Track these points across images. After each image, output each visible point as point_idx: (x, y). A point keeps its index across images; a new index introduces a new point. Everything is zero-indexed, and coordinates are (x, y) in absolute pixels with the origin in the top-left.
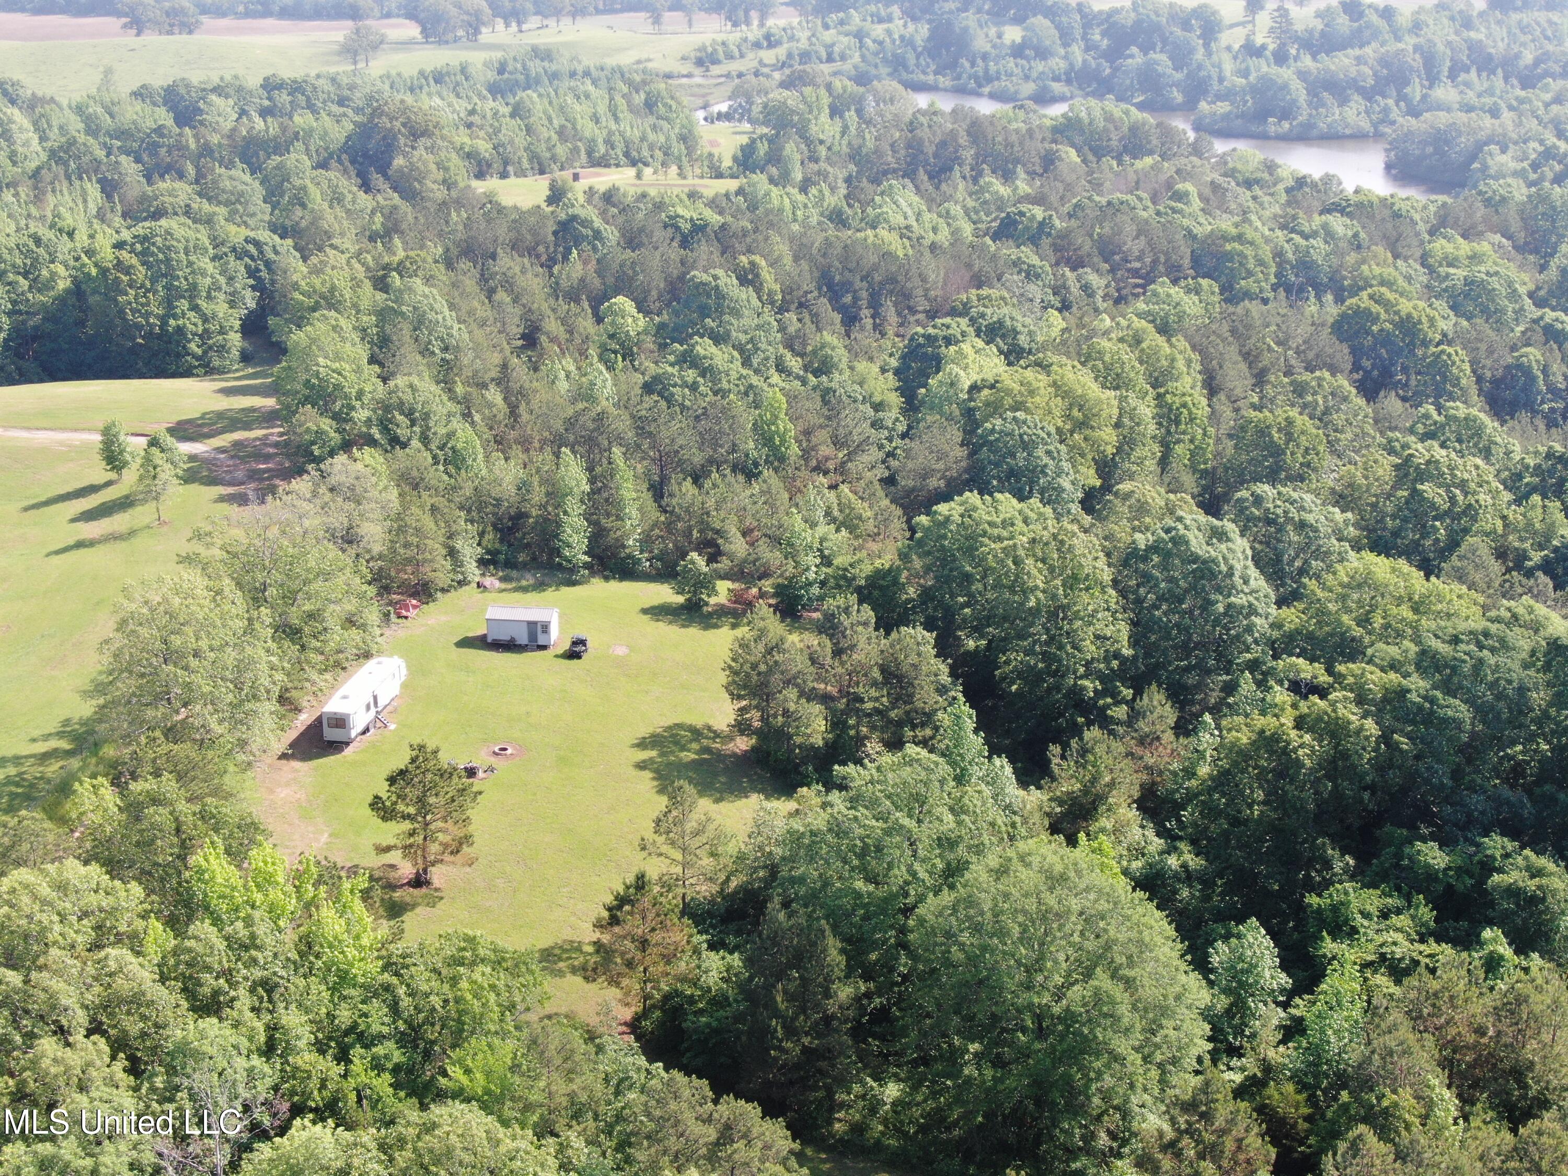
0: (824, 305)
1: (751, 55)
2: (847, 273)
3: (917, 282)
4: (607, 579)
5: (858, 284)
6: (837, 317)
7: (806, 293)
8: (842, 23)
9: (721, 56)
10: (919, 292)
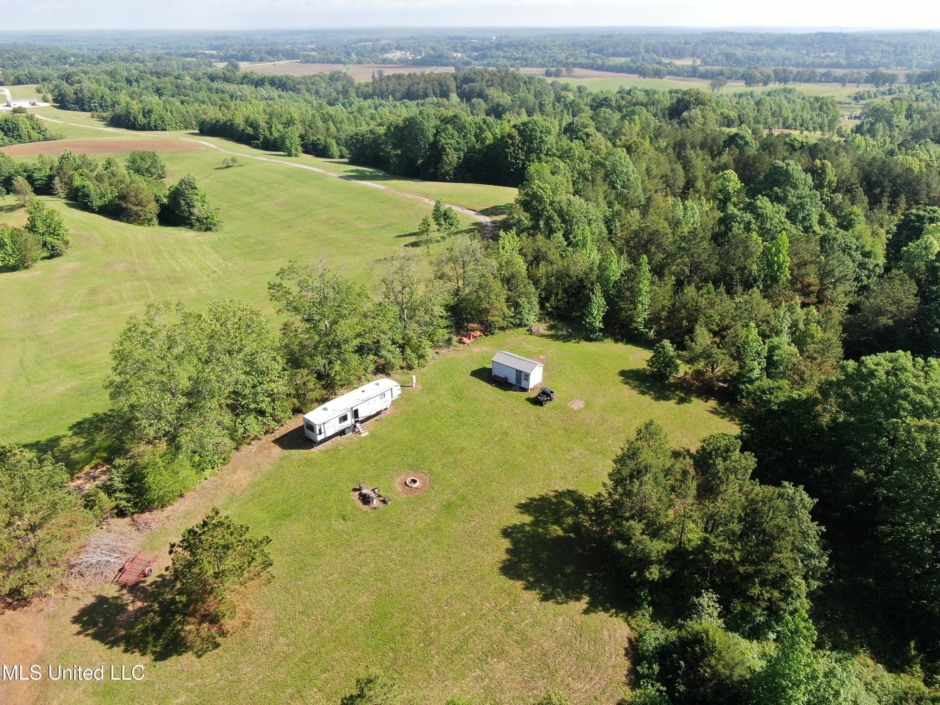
0: (860, 191)
1: (880, 97)
2: (881, 176)
3: (924, 186)
4: (616, 341)
5: (886, 183)
6: (866, 199)
7: (853, 184)
8: (927, 86)
9: (866, 96)
10: (924, 192)
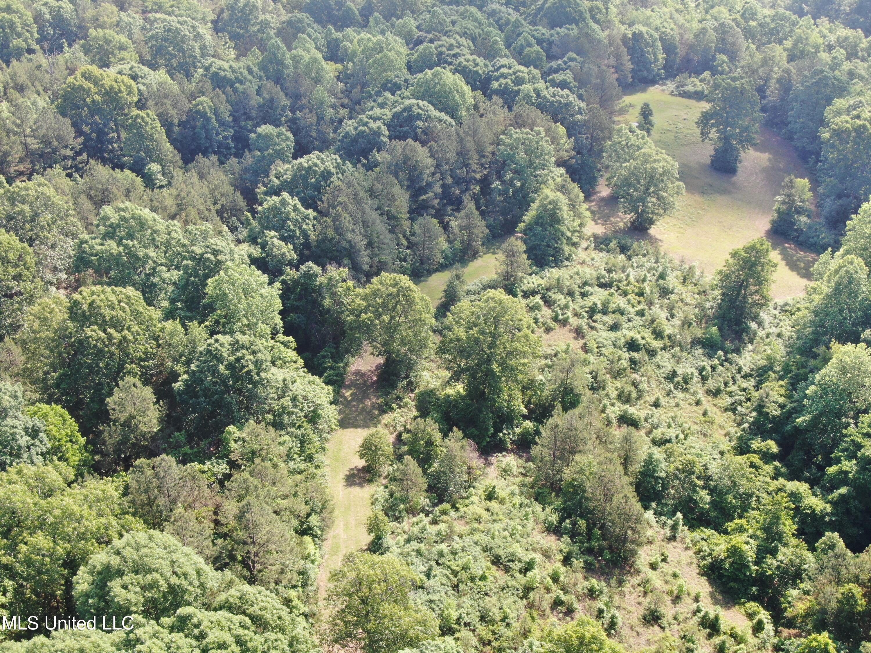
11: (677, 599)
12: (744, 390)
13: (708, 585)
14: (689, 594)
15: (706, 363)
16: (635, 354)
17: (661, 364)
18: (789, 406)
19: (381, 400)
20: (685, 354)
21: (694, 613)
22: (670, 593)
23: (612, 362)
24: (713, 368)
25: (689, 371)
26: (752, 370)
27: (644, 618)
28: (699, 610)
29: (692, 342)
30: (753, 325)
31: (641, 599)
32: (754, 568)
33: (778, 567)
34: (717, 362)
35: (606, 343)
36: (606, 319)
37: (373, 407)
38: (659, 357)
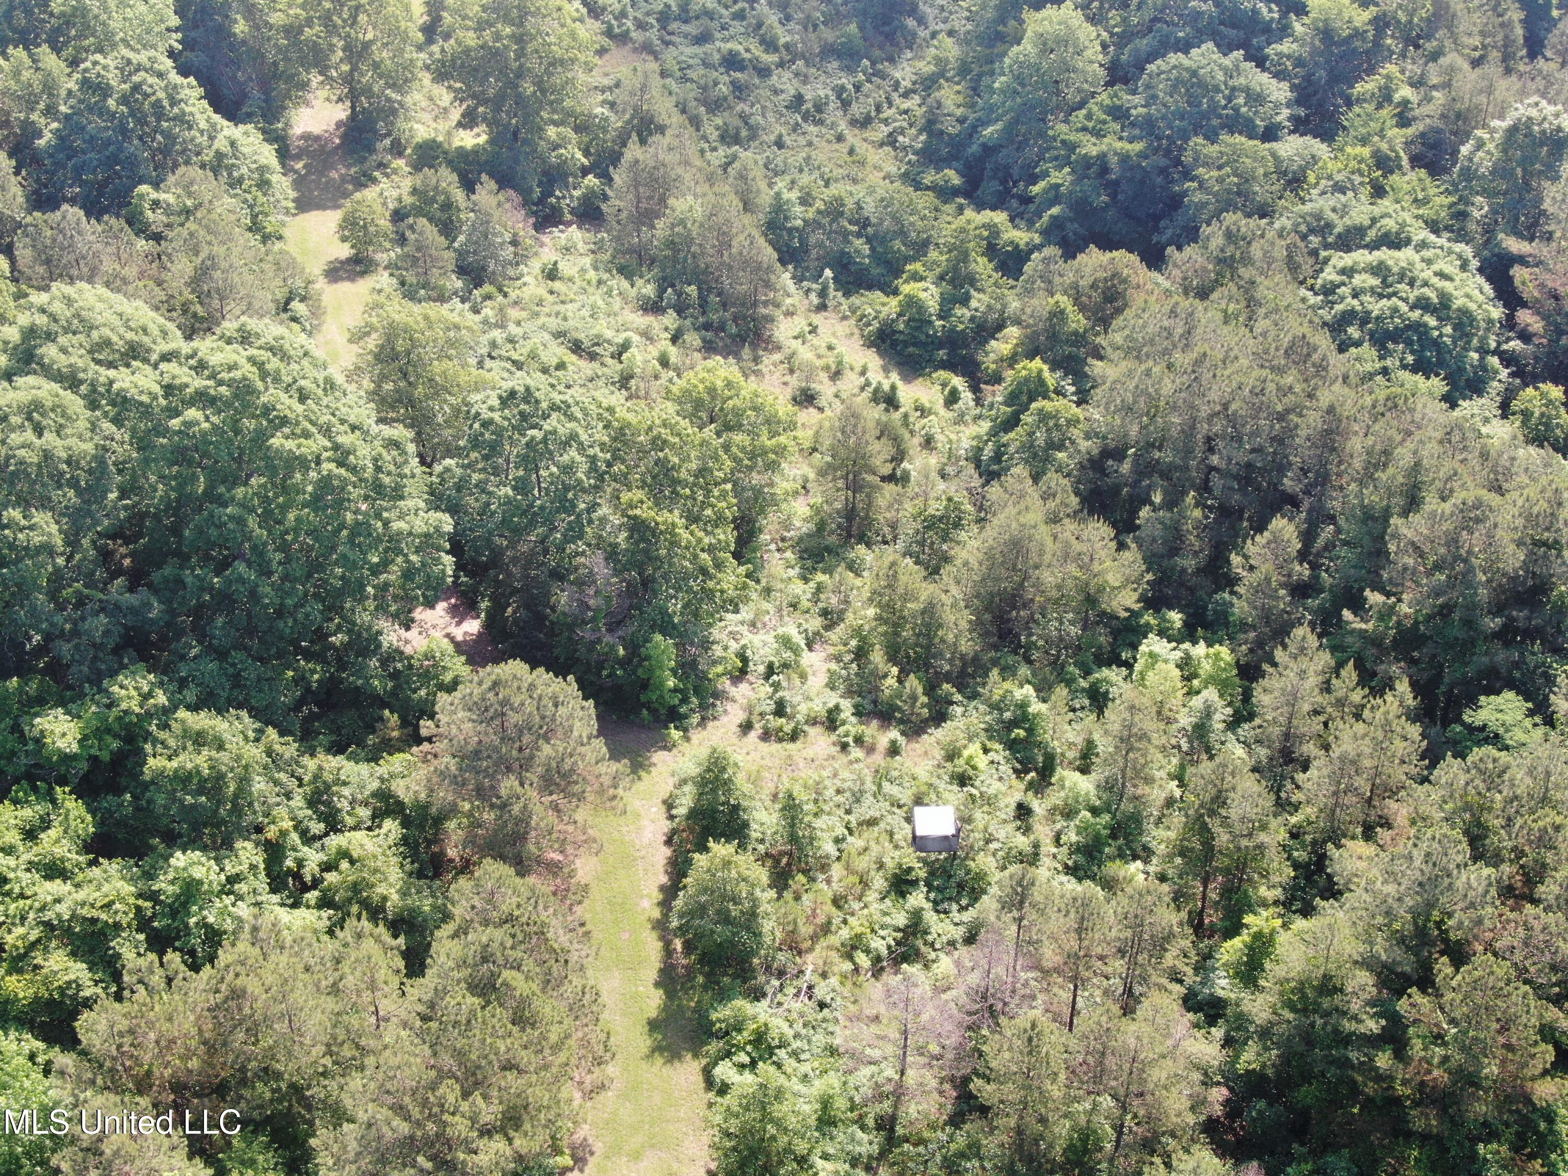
11: (836, 375)
12: (906, 112)
13: (877, 358)
14: (852, 369)
15: (846, 81)
16: (738, 75)
17: (779, 86)
18: (972, 117)
19: (353, 171)
20: (813, 70)
21: (862, 389)
22: (827, 368)
23: (705, 88)
24: (857, 88)
25: (822, 93)
26: (914, 83)
27: (794, 399)
28: (868, 384)
29: (822, 52)
30: (911, 23)
31: (787, 378)
32: (939, 323)
33: (972, 319)
34: (861, 76)
35: (691, 62)
36: (686, 28)
37: (343, 179)
38: (775, 78)
